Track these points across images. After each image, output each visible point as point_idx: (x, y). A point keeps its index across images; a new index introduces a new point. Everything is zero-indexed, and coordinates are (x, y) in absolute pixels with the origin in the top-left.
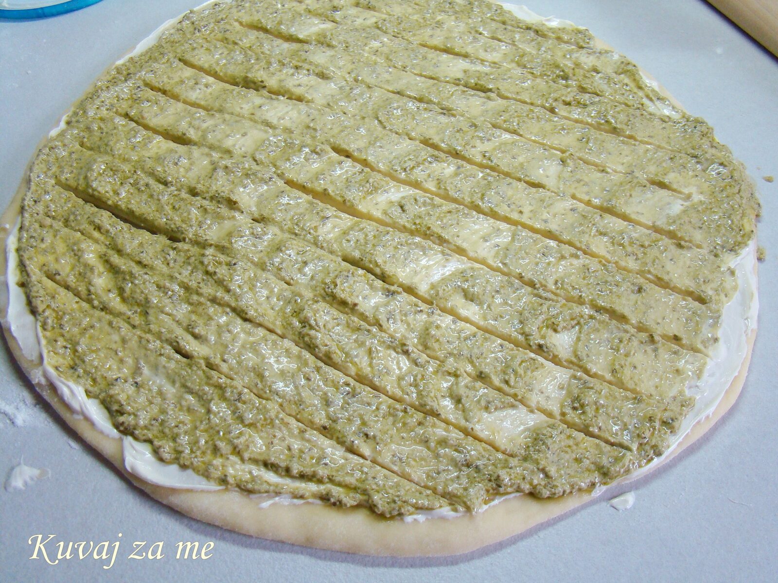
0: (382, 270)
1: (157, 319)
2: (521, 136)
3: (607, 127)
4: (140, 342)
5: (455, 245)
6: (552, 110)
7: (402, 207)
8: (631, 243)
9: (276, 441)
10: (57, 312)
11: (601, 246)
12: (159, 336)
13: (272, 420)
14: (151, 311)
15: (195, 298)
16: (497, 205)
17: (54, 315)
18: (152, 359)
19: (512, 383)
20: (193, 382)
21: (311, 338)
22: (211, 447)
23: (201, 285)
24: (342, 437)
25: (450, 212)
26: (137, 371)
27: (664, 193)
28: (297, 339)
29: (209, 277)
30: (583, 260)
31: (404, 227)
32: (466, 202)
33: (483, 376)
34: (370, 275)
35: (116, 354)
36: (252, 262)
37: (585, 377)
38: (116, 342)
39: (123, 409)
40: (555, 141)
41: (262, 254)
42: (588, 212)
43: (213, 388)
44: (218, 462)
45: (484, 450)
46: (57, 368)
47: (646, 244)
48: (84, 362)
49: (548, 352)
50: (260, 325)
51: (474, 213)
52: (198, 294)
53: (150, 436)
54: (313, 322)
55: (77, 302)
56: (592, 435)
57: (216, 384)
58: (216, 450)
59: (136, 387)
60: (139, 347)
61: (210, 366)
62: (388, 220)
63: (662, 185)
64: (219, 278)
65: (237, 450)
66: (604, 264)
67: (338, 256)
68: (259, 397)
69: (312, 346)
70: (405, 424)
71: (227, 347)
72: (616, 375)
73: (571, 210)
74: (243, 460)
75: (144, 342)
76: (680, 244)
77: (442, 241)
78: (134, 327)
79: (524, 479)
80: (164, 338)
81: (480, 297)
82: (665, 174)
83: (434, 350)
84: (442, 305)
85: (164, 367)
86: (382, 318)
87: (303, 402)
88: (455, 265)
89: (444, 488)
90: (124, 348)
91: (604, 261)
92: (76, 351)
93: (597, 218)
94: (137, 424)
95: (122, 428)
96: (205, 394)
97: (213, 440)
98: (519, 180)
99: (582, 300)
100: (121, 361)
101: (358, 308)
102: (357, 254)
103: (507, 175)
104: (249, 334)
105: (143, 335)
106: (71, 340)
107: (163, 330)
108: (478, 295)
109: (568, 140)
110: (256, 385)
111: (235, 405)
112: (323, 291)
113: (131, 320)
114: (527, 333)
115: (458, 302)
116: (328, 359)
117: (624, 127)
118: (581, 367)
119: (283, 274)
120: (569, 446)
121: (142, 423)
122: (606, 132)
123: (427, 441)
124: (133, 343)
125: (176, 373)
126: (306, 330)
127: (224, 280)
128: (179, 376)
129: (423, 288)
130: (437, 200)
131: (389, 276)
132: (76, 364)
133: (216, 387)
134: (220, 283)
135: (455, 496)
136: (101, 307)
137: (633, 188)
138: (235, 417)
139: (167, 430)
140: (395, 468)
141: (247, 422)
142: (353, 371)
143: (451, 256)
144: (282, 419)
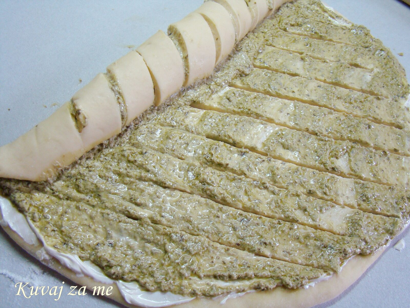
0: (233, 140)
1: (108, 198)
2: (274, 46)
3: (316, 36)
4: (103, 216)
5: (266, 117)
6: (285, 30)
7: (228, 99)
8: (356, 101)
9: (214, 260)
10: (38, 208)
11: (340, 105)
12: (114, 209)
13: (207, 247)
14: (102, 194)
15: (128, 179)
16: (279, 90)
17: (36, 210)
18: (115, 225)
19: (328, 193)
20: (149, 235)
21: (211, 191)
22: (178, 275)
23: (128, 170)
24: (251, 248)
25: (255, 98)
26: (108, 236)
27: (358, 69)
28: (201, 193)
29: (131, 164)
30: (336, 115)
31: (234, 111)
32: (261, 90)
33: (311, 192)
34: (227, 145)
35: (90, 227)
36: (154, 149)
37: (362, 181)
38: (86, 220)
39: (110, 264)
40: (293, 47)
41: (158, 143)
42: (328, 86)
43: (162, 236)
44: (185, 282)
45: (330, 236)
46: (54, 246)
47: (363, 100)
48: (71, 238)
49: (338, 171)
50: (175, 189)
51: (268, 96)
52: (128, 176)
53: (135, 277)
54: (209, 181)
55: (48, 198)
56: (377, 213)
57: (164, 233)
58: (181, 276)
59: (112, 246)
60: (103, 219)
61: (155, 222)
62: (222, 108)
63: (357, 66)
64: (139, 164)
65: (194, 272)
66: (347, 115)
67: (203, 136)
68: (193, 235)
69: (212, 196)
70: (283, 231)
71: (161, 207)
72: (376, 177)
73: (318, 87)
74: (200, 277)
75: (106, 216)
76: (378, 98)
77: (258, 116)
78: (93, 206)
79: (356, 247)
80: (118, 210)
81: (292, 146)
82: (356, 59)
83: (280, 183)
84: (273, 155)
85: (125, 229)
86: (245, 169)
87: (220, 232)
88: (271, 129)
89: (318, 264)
90: (94, 223)
91: (346, 114)
92: (62, 232)
93: (334, 90)
94: (124, 272)
95: (114, 277)
96: (159, 241)
97: (177, 270)
98: (284, 73)
99: (343, 138)
100: (95, 231)
101: (229, 166)
102: (215, 133)
103: (277, 71)
104: (171, 196)
105: (104, 211)
106: (56, 225)
107: (116, 205)
108: (291, 145)
109: (299, 46)
110: (188, 228)
111: (181, 244)
112: (205, 160)
113: (90, 202)
114: (325, 162)
115: (280, 151)
116: (224, 202)
117: (326, 35)
118: (357, 176)
119: (176, 153)
120: (370, 223)
121: (126, 270)
122: (317, 39)
123: (298, 238)
124: (99, 218)
125: (135, 232)
126: (206, 186)
127: (143, 164)
128: (137, 233)
129: (259, 147)
130: (246, 92)
131: (238, 143)
132: (66, 241)
133: (164, 235)
134: (141, 166)
135: (326, 266)
136: (66, 197)
137: (344, 69)
138: (184, 252)
139: (144, 271)
140: (287, 259)
141: (193, 253)
142: (240, 206)
143: (267, 124)
144: (213, 245)
